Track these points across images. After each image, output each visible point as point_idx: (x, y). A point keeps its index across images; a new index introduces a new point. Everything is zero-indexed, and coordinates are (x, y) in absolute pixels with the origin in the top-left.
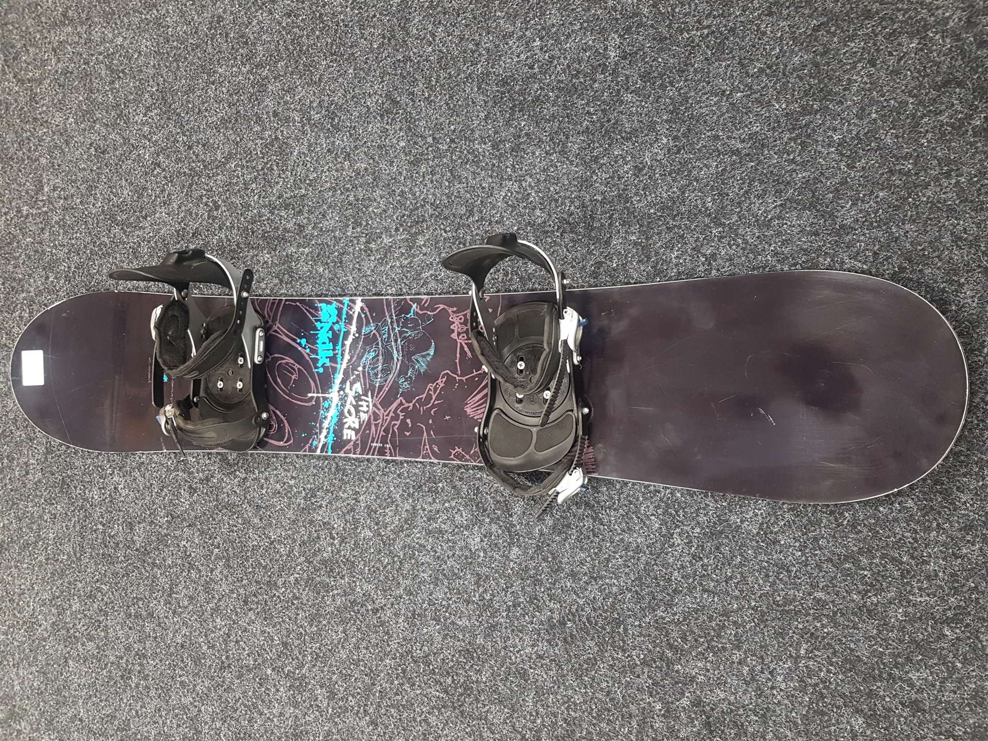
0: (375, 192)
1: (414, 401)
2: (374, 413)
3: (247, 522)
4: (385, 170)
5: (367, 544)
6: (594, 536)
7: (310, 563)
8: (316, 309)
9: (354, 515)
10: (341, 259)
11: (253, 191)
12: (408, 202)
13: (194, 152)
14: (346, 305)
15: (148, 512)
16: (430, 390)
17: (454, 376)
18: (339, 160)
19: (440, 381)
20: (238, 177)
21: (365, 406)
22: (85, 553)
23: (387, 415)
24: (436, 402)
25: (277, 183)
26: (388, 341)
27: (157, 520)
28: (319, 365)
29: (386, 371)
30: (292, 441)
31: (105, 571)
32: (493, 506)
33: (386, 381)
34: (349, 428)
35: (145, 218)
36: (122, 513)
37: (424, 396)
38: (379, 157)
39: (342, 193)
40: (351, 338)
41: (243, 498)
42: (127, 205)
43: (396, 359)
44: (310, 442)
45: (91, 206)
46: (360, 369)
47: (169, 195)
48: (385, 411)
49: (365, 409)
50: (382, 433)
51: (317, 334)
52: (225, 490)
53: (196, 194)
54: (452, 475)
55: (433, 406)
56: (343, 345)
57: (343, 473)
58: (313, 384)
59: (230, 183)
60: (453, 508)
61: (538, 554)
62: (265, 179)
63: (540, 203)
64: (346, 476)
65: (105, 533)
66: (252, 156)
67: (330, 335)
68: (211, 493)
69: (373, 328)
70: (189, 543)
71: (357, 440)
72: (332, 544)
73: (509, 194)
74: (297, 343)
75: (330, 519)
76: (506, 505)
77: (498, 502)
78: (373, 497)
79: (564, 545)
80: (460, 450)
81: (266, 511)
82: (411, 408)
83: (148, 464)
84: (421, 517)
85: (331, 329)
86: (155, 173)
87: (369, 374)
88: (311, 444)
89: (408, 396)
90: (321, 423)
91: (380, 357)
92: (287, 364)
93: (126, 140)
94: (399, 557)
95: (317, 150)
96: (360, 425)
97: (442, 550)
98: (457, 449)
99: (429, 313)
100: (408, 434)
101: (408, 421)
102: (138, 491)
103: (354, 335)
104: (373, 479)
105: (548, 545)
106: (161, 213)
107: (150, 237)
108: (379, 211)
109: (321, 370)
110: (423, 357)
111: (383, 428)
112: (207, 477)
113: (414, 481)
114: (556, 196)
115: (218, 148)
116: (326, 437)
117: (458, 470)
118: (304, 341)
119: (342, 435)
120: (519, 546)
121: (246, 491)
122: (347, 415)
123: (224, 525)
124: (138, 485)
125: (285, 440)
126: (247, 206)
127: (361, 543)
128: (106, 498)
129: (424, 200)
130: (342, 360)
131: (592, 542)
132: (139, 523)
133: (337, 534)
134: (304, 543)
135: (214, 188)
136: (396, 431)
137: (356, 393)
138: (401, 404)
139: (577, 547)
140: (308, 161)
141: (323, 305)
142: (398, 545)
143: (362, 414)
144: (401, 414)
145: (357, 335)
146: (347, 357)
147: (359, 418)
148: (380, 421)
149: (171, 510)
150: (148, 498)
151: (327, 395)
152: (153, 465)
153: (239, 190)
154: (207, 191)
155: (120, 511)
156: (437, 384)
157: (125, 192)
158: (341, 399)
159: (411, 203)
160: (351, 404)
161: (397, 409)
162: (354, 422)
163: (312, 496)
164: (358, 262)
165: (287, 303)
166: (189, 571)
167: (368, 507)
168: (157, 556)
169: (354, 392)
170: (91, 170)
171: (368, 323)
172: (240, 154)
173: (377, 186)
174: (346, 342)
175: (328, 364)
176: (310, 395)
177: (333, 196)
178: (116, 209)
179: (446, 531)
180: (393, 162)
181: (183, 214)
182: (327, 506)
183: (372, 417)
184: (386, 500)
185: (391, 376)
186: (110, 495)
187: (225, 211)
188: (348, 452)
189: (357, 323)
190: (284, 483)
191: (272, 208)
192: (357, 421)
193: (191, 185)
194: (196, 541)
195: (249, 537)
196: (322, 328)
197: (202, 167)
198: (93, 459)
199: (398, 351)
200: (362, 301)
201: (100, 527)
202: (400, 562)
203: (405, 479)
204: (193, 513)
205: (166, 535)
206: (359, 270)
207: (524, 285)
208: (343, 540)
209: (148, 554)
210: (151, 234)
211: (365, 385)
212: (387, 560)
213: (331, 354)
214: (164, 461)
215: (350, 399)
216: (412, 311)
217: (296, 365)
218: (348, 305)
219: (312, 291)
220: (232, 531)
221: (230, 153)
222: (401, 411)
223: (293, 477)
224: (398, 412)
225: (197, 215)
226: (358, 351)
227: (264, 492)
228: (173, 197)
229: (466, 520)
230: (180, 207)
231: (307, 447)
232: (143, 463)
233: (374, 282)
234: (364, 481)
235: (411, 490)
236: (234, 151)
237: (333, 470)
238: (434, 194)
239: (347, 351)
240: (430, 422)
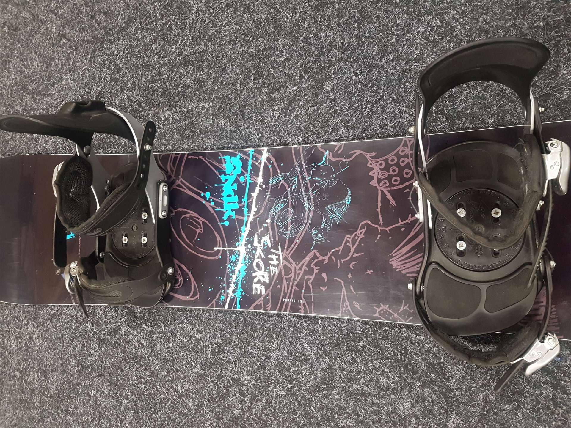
0: (277, 41)
1: (329, 254)
2: (285, 267)
3: (154, 374)
4: (287, 18)
5: (280, 403)
6: (556, 406)
7: (220, 419)
8: (220, 162)
9: (264, 372)
10: (242, 111)
11: (153, 51)
12: (313, 48)
13: (96, 21)
14: (251, 156)
15: (60, 362)
16: (347, 242)
17: (376, 226)
18: (238, 13)
19: (358, 232)
20: (138, 40)
21: (275, 259)
22: (4, 398)
23: (300, 269)
24: (356, 255)
25: (177, 41)
26: (298, 192)
27: (68, 369)
28: (225, 218)
29: (297, 223)
30: (198, 296)
31: (23, 416)
32: (425, 368)
33: (297, 233)
34: (259, 282)
35: (53, 85)
36: (36, 362)
37: (341, 248)
38: (281, 6)
39: (242, 45)
40: (258, 189)
41: (150, 351)
42: (36, 75)
43: (307, 210)
44: (217, 297)
45: (6, 79)
46: (269, 221)
47: (74, 62)
48: (297, 265)
49: (275, 262)
50: (295, 288)
51: (223, 186)
52: (132, 343)
53: (99, 59)
54: (374, 333)
55: (352, 259)
56: (250, 196)
57: (252, 328)
58: (218, 238)
59: (131, 46)
60: (377, 369)
61: (482, 424)
62: (164, 39)
63: (467, 36)
64: (255, 331)
65: (22, 379)
66: (151, 19)
67: (235, 187)
68: (119, 345)
69: (281, 179)
70: (99, 393)
71: (267, 295)
72: (243, 401)
73: (429, 29)
74: (201, 197)
75: (239, 375)
76: (441, 367)
77: (430, 364)
78: (285, 353)
79: (516, 414)
80: (386, 308)
81: (173, 364)
82: (326, 261)
83: (59, 316)
84: (340, 377)
85: (237, 181)
86: (62, 43)
87: (278, 226)
88: (219, 299)
89: (323, 249)
90: (229, 277)
91: (290, 208)
92: (191, 217)
93: (35, 17)
94: (316, 419)
95: (215, 6)
96: (271, 280)
97: (366, 413)
98: (382, 306)
99: (343, 159)
100: (324, 289)
101: (324, 275)
102: (51, 341)
103: (261, 186)
104: (285, 335)
105: (496, 414)
106: (67, 79)
107: (58, 103)
108: (282, 59)
109: (227, 223)
110: (338, 206)
111: (296, 282)
112: (114, 329)
113: (330, 338)
114: (487, 27)
115: (119, 14)
116: (234, 292)
117: (380, 328)
118: (208, 195)
119: (252, 289)
120: (459, 414)
121: (153, 344)
122: (256, 269)
123: (132, 377)
124: (51, 336)
125: (191, 294)
126: (147, 67)
127: (273, 402)
128: (22, 347)
129: (331, 44)
130: (249, 211)
131: (553, 413)
132: (52, 371)
133: (247, 391)
134: (213, 398)
135: (115, 53)
136: (310, 285)
137: (264, 245)
138: (315, 257)
139: (533, 418)
140: (206, 17)
141: (227, 158)
142: (314, 407)
143: (272, 268)
144: (315, 268)
145: (264, 186)
146: (254, 209)
147: (269, 272)
148: (292, 275)
149: (82, 361)
150: (60, 348)
151: (234, 249)
152: (64, 317)
153: (139, 52)
154: (109, 55)
155: (36, 359)
156: (356, 235)
157: (35, 64)
158: (248, 253)
159: (316, 48)
160: (260, 257)
161: (310, 262)
162: (263, 277)
163: (219, 351)
164: (260, 113)
165: (190, 157)
166: (100, 420)
167: (280, 364)
168: (69, 403)
169: (262, 245)
170: (5, 47)
171: (275, 174)
172: (140, 18)
173: (279, 34)
174: (253, 194)
175: (234, 217)
176: (216, 249)
177: (232, 49)
178: (27, 79)
179: (370, 394)
180: (296, 9)
181: (87, 79)
182: (235, 361)
183: (283, 272)
184: (299, 357)
185: (302, 228)
186: (26, 344)
187: (126, 73)
188: (258, 307)
189: (264, 173)
190: (191, 337)
191: (172, 66)
192: (266, 275)
193: (94, 51)
194: (106, 391)
195: (157, 390)
196: (226, 180)
197: (104, 34)
198: (10, 310)
199: (309, 202)
200: (268, 151)
201: (17, 373)
202: (318, 424)
203: (320, 335)
204: (101, 364)
205: (77, 384)
206: (262, 121)
207: (453, 125)
208: (254, 398)
209: (62, 401)
210: (58, 100)
211: (274, 237)
212: (302, 421)
213: (236, 206)
214: (74, 313)
215: (259, 252)
216: (324, 159)
217: (201, 218)
218: (254, 157)
219: (214, 144)
220: (140, 383)
221: (130, 18)
222: (316, 265)
223: (199, 331)
224: (312, 265)
225: (100, 79)
226: (265, 202)
227: (170, 345)
228: (78, 64)
229: (393, 383)
230: (84, 73)
231: (214, 302)
232: (54, 315)
233: (279, 132)
234: (275, 336)
235: (327, 348)
236: (134, 16)
237: (241, 324)
238: (342, 38)
239: (254, 203)
240: (350, 276)
